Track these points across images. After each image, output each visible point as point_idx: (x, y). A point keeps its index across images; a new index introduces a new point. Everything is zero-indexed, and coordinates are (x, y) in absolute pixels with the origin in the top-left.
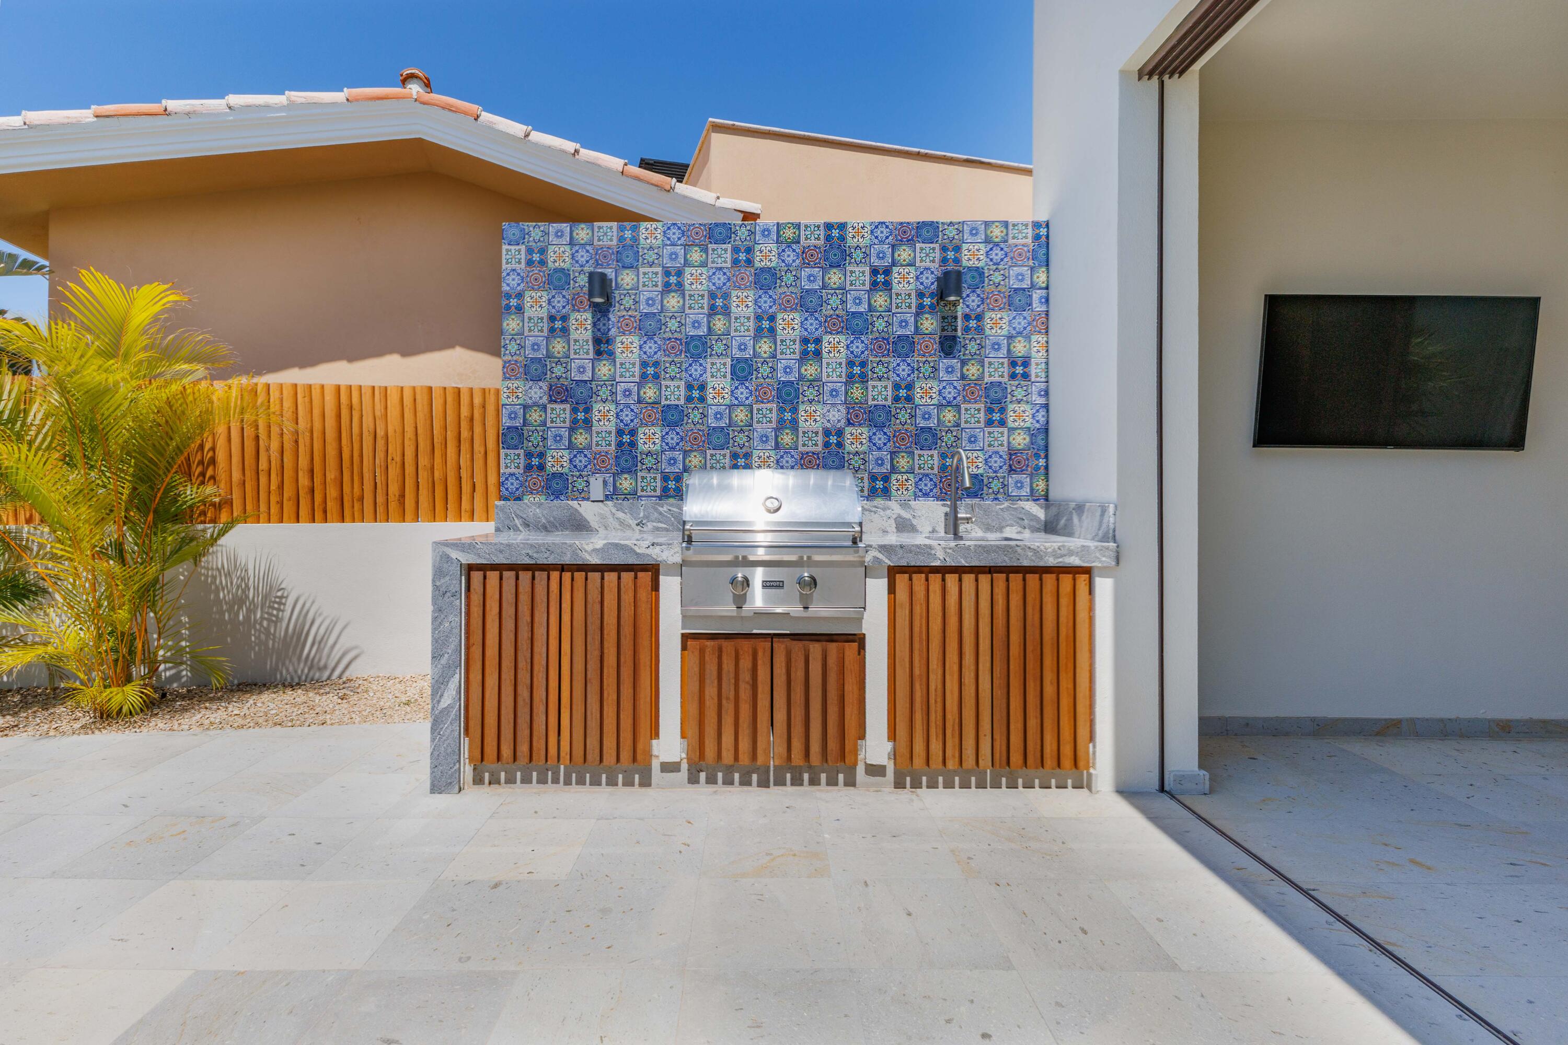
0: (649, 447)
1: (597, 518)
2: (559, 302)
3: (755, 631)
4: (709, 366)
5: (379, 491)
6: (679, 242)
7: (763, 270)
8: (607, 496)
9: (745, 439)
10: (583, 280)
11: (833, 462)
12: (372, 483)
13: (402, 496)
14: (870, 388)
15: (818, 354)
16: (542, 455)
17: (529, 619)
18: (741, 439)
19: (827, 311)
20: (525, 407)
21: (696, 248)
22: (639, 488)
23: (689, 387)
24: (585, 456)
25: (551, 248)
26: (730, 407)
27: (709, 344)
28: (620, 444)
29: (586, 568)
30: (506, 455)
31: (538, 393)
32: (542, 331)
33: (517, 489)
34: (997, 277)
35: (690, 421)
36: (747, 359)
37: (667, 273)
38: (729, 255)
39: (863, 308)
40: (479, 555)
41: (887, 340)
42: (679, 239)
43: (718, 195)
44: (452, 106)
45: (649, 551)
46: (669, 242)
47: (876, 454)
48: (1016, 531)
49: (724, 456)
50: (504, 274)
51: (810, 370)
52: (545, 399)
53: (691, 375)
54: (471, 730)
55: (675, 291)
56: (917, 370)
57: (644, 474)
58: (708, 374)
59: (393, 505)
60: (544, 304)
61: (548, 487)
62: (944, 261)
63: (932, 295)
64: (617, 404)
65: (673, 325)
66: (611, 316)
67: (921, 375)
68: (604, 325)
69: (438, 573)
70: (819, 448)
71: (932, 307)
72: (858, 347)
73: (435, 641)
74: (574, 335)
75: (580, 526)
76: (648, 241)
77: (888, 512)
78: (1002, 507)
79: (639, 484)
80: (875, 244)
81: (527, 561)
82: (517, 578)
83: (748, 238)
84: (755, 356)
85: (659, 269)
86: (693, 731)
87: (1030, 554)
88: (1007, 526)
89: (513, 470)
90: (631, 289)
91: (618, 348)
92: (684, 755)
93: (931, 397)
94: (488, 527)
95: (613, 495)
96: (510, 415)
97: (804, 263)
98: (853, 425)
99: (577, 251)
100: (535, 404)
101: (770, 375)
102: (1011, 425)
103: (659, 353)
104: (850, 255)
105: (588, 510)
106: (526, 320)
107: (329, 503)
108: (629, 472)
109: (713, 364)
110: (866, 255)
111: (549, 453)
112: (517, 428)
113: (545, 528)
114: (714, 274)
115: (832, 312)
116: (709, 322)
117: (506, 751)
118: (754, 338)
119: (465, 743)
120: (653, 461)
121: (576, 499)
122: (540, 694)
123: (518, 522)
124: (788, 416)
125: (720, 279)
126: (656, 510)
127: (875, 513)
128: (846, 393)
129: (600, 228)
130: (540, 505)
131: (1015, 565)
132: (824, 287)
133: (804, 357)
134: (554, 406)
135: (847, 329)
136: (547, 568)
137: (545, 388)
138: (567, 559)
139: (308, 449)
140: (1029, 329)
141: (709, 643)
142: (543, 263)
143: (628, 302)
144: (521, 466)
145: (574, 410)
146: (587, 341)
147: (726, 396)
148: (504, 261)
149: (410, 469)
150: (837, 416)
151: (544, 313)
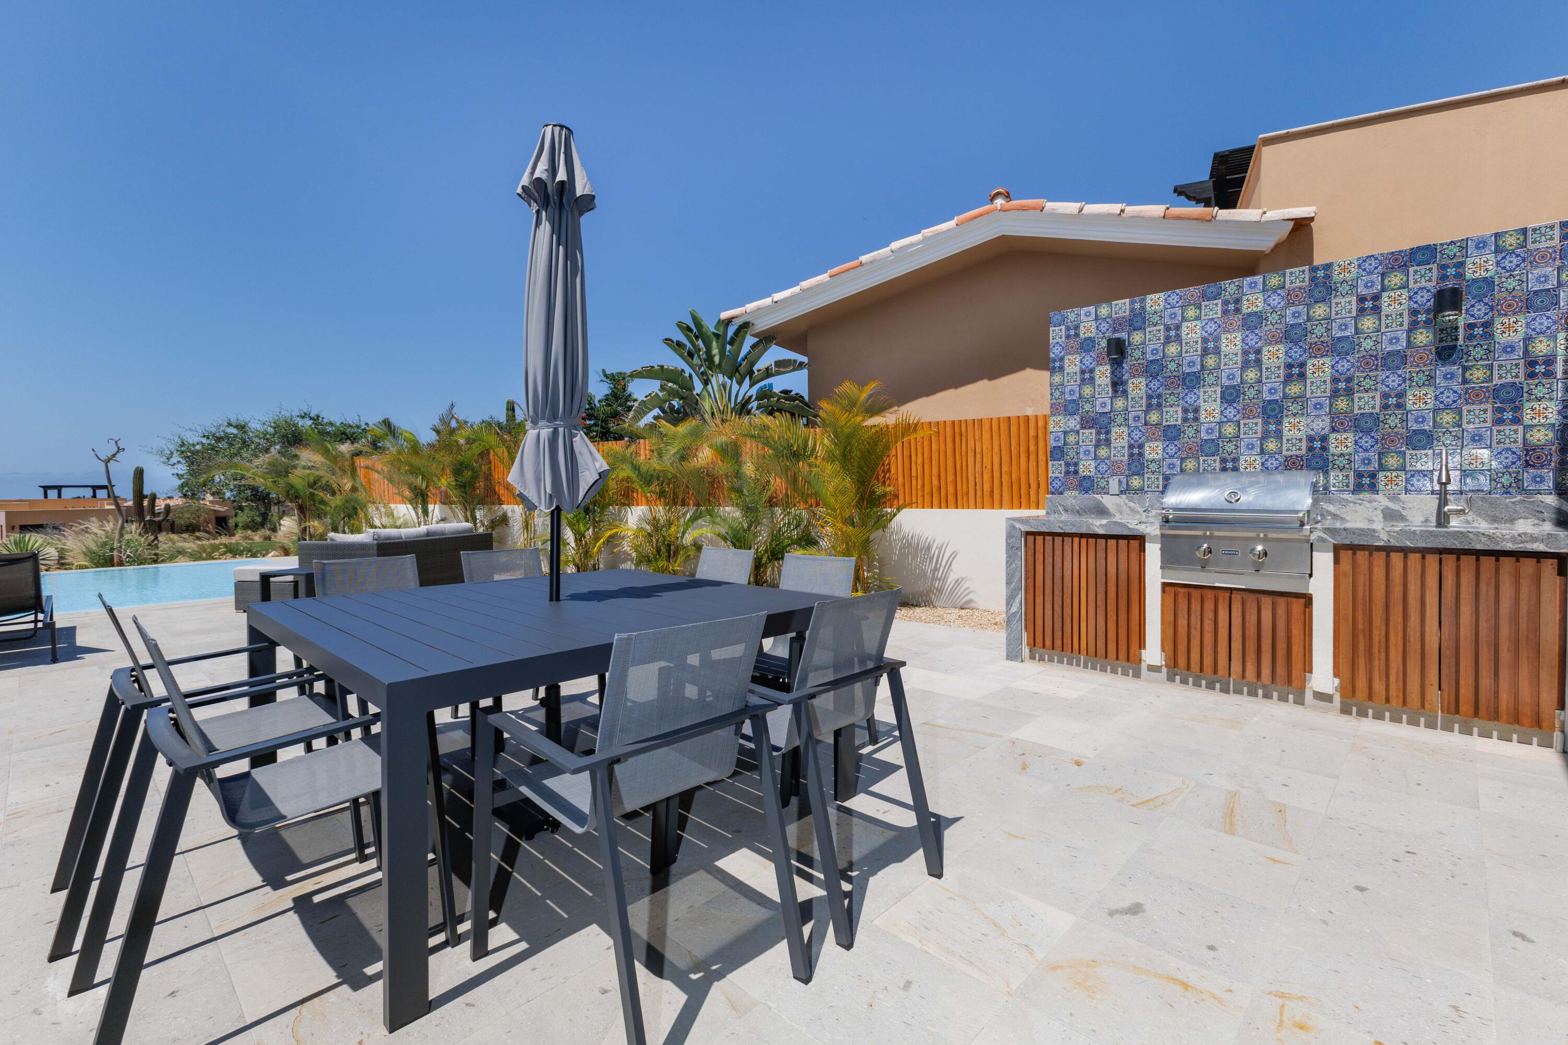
0: (1153, 456)
1: (1115, 507)
2: (1088, 360)
3: (1217, 585)
4: (1201, 394)
5: (978, 487)
6: (1177, 305)
7: (1249, 315)
8: (1122, 491)
9: (1233, 447)
10: (1104, 343)
11: (1317, 463)
12: (974, 483)
13: (992, 491)
14: (1356, 400)
15: (1302, 376)
16: (1076, 464)
17: (1061, 566)
18: (1230, 447)
19: (1312, 339)
20: (1065, 433)
21: (1192, 307)
22: (1146, 486)
23: (1185, 411)
24: (1106, 464)
25: (1082, 325)
26: (1220, 423)
27: (1202, 378)
28: (1131, 455)
29: (1096, 536)
30: (1053, 465)
31: (1073, 423)
32: (1076, 381)
33: (1060, 487)
34: (1511, 283)
35: (1186, 436)
36: (1235, 386)
37: (1168, 329)
38: (1219, 308)
39: (1350, 332)
40: (1031, 526)
41: (1376, 356)
42: (1177, 302)
43: (1265, 209)
44: (1024, 207)
45: (1137, 527)
46: (1169, 306)
47: (1362, 455)
48: (1532, 523)
49: (1215, 461)
50: (1051, 347)
51: (1294, 389)
52: (1078, 427)
53: (1186, 402)
54: (1028, 627)
55: (1175, 341)
56: (1409, 379)
57: (1149, 475)
58: (1201, 400)
59: (987, 498)
60: (1077, 363)
61: (1081, 486)
62: (1443, 278)
63: (1428, 311)
64: (1129, 427)
65: (1172, 366)
66: (1124, 365)
67: (1414, 384)
68: (1120, 372)
69: (1009, 536)
70: (1304, 452)
71: (1427, 322)
72: (1343, 366)
73: (1008, 574)
74: (1098, 381)
75: (1102, 511)
76: (1153, 308)
77: (1375, 504)
78: (1514, 500)
79: (1146, 483)
80: (1362, 276)
81: (1059, 531)
82: (1053, 541)
83: (1237, 292)
84: (1242, 383)
85: (1162, 327)
86: (1169, 646)
87: (1484, 539)
88: (1521, 518)
89: (1057, 475)
90: (1140, 345)
91: (1130, 387)
92: (1164, 663)
93: (1426, 403)
94: (1041, 512)
95: (1126, 490)
96: (1055, 438)
97: (1288, 304)
98: (1338, 431)
99: (1100, 324)
100: (1072, 431)
101: (1256, 397)
102: (1527, 421)
103: (1161, 388)
104: (1336, 290)
105: (1108, 501)
106: (1066, 375)
107: (949, 497)
108: (1138, 475)
109: (1205, 392)
110: (1354, 287)
111: (1081, 463)
112: (1059, 447)
113: (1078, 512)
114: (1206, 324)
115: (1316, 340)
116: (1202, 361)
117: (1048, 642)
118: (1241, 369)
119: (1025, 635)
120: (1157, 466)
121: (1100, 493)
122: (1067, 611)
123: (1060, 508)
124: (1272, 427)
125: (1211, 327)
126: (1158, 501)
127: (1360, 504)
128: (1331, 405)
129: (1116, 305)
130: (1075, 497)
131: (1466, 547)
132: (1309, 320)
133: (1288, 379)
134: (1084, 431)
135: (1332, 352)
136: (1072, 535)
137: (1078, 419)
138: (1084, 530)
139: (937, 462)
140: (1554, 328)
141: (1182, 590)
142: (1077, 335)
143: (1137, 354)
144: (1063, 472)
145: (1098, 433)
146: (1107, 385)
147: (1217, 415)
148: (1051, 338)
149: (996, 474)
150: (1321, 425)
151: (1077, 369)
